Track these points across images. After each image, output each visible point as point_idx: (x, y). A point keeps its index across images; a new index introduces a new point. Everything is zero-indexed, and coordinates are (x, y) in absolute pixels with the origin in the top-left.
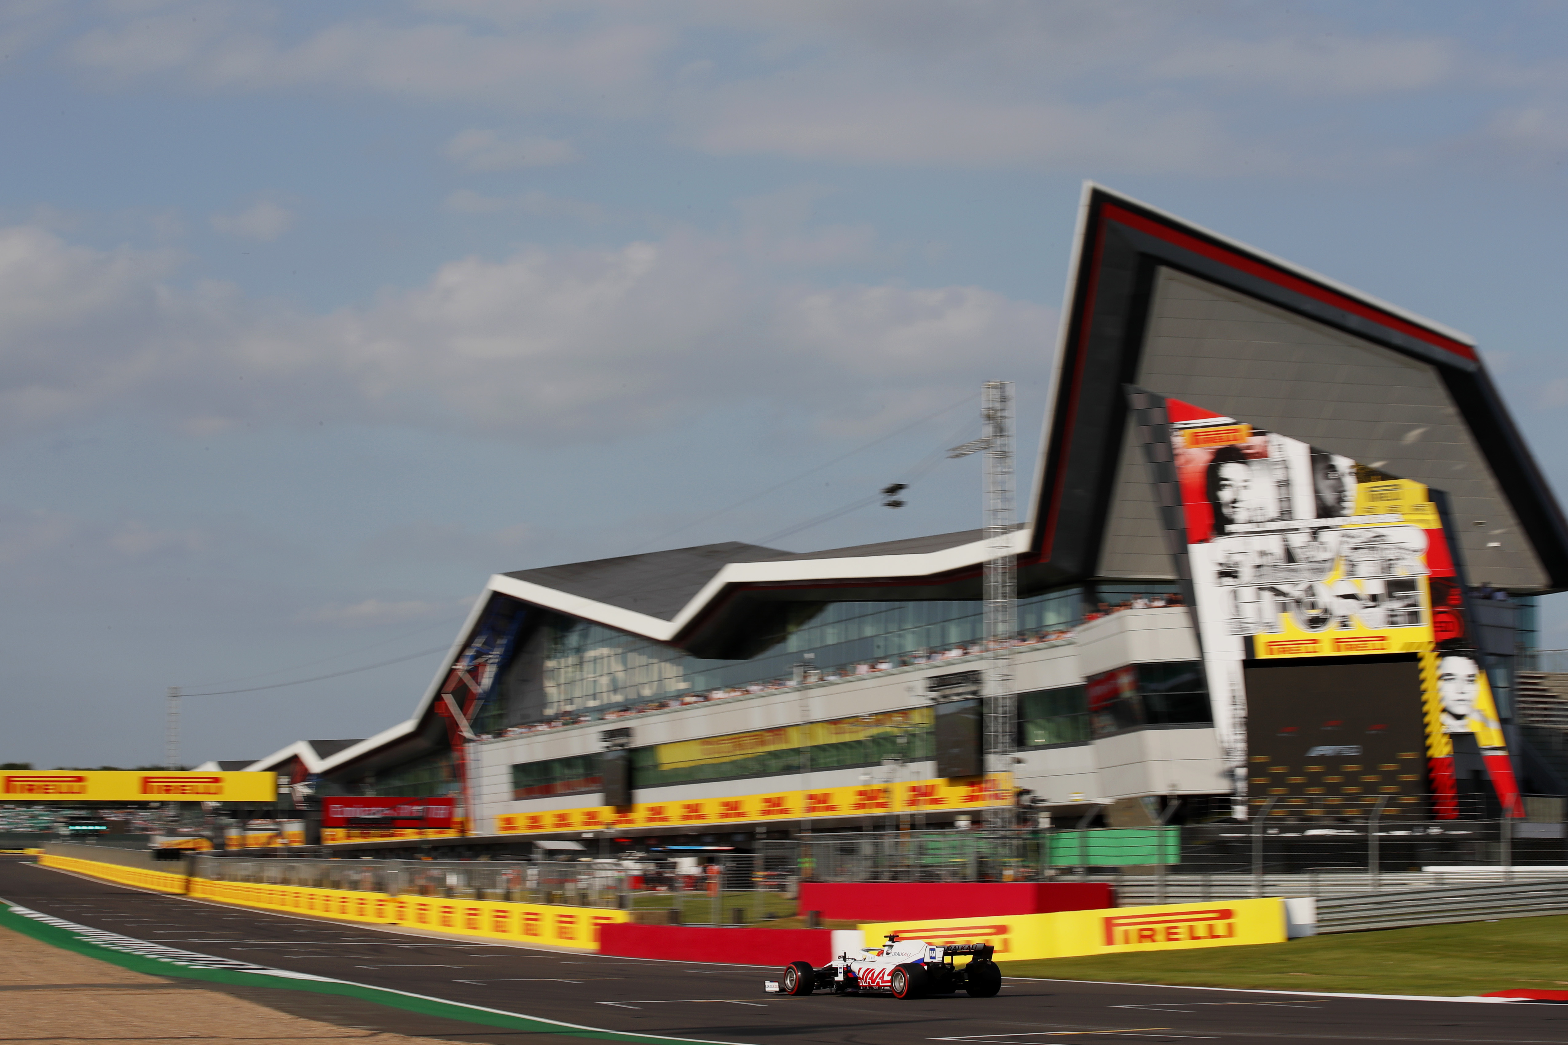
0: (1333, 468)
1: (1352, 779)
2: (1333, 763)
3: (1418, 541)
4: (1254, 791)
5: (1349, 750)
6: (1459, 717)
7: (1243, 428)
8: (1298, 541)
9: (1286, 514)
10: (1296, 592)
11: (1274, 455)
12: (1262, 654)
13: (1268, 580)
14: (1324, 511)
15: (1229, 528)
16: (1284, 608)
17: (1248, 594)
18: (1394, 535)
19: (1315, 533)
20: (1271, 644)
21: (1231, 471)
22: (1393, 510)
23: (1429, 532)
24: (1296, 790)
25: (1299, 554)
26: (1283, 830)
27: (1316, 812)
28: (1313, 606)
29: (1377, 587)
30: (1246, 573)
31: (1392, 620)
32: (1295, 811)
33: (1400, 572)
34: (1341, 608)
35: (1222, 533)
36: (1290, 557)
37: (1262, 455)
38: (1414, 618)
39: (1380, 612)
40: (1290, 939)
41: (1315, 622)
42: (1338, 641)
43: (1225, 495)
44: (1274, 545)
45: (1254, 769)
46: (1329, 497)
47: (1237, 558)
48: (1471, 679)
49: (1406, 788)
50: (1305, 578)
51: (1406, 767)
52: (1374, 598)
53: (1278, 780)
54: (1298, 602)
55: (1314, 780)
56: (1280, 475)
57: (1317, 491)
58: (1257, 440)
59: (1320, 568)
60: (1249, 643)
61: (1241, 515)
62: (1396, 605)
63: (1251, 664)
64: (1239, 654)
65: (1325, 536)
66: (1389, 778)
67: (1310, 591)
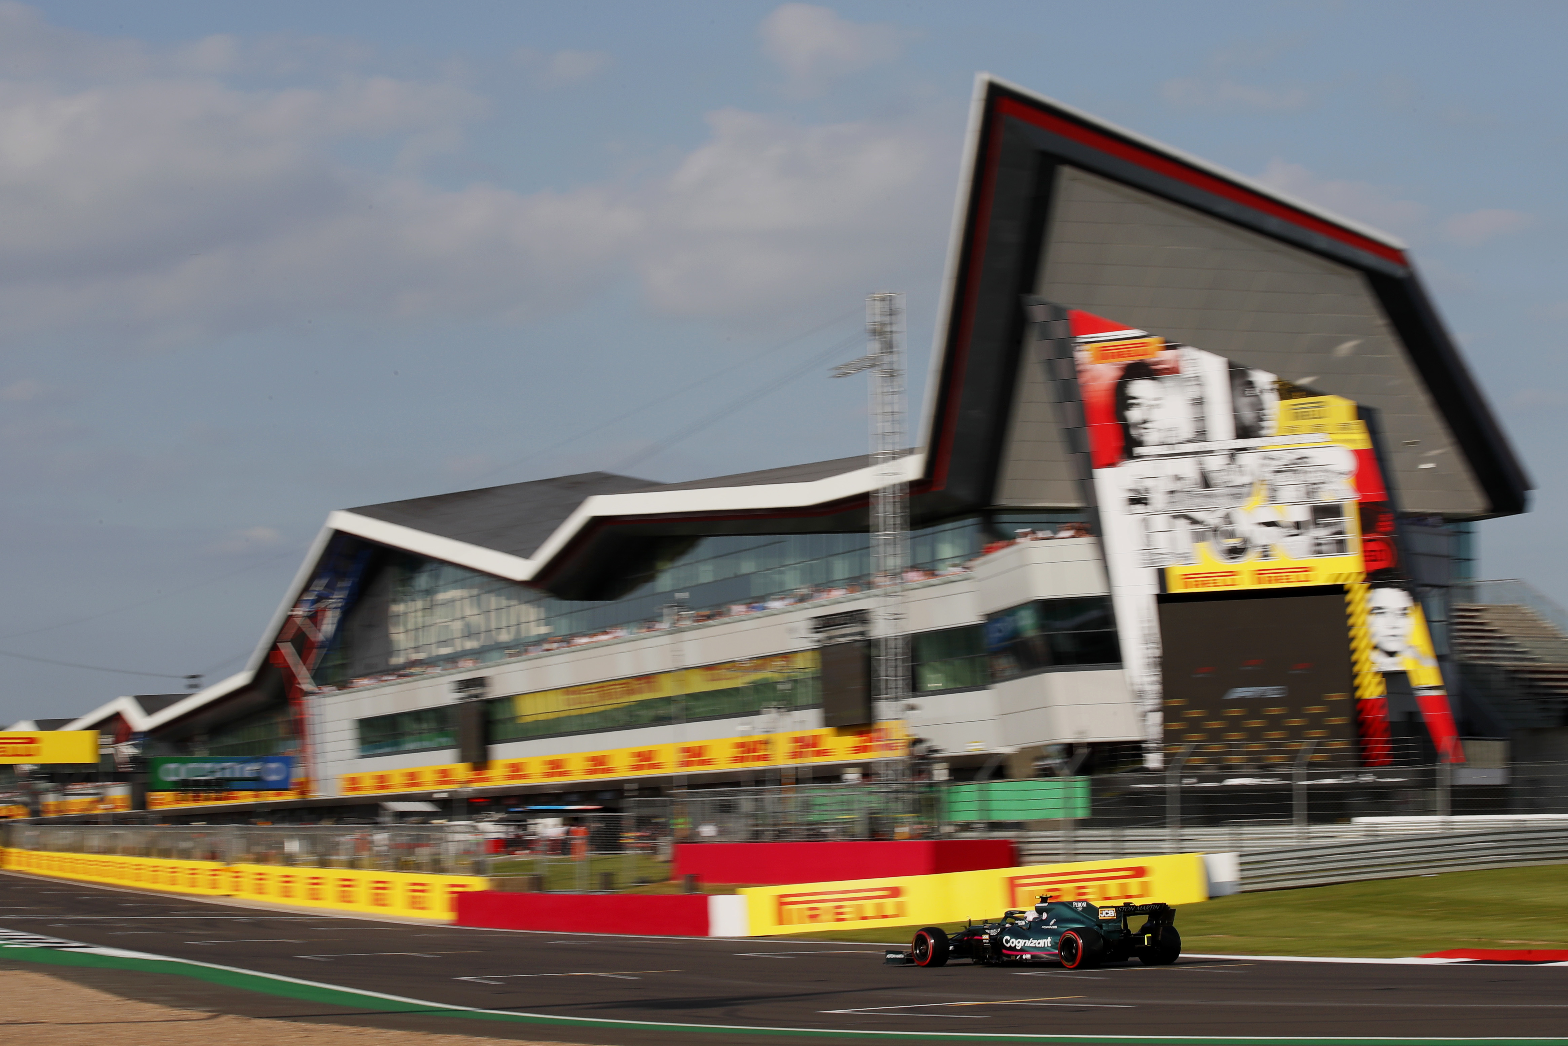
0: (1250, 384)
1: (1275, 723)
2: (1254, 706)
3: (1346, 463)
4: (1169, 737)
5: (1272, 692)
6: (1391, 654)
7: (1154, 341)
8: (1214, 463)
9: (1201, 435)
10: (1212, 519)
11: (1187, 370)
12: (1176, 587)
13: (1182, 507)
14: (1244, 431)
15: (1138, 450)
16: (1199, 537)
17: (1160, 522)
18: (1319, 457)
19: (1233, 454)
20: (1187, 577)
21: (1140, 388)
22: (1318, 429)
23: (1358, 453)
24: (1215, 736)
25: (1216, 478)
26: (1202, 779)
27: (1235, 760)
28: (1231, 535)
29: (1301, 514)
30: (1158, 500)
31: (1318, 549)
32: (1214, 759)
33: (1326, 497)
34: (1264, 536)
35: (1131, 456)
36: (1206, 482)
37: (1174, 371)
38: (1341, 546)
39: (1305, 540)
40: (1211, 898)
41: (1235, 552)
42: (1260, 572)
43: (1134, 415)
44: (1188, 468)
45: (1169, 714)
46: (1248, 416)
47: (1149, 483)
48: (1404, 612)
49: (1335, 732)
50: (1223, 505)
51: (1335, 709)
52: (1298, 525)
53: (1195, 725)
54: (1215, 530)
55: (1235, 724)
56: (1193, 392)
57: (1235, 410)
58: (1168, 355)
59: (1239, 493)
60: (1162, 575)
61: (1151, 436)
62: (1322, 533)
63: (1164, 599)
64: (1151, 589)
65: (1244, 459)
66: (1316, 722)
67: (1228, 519)
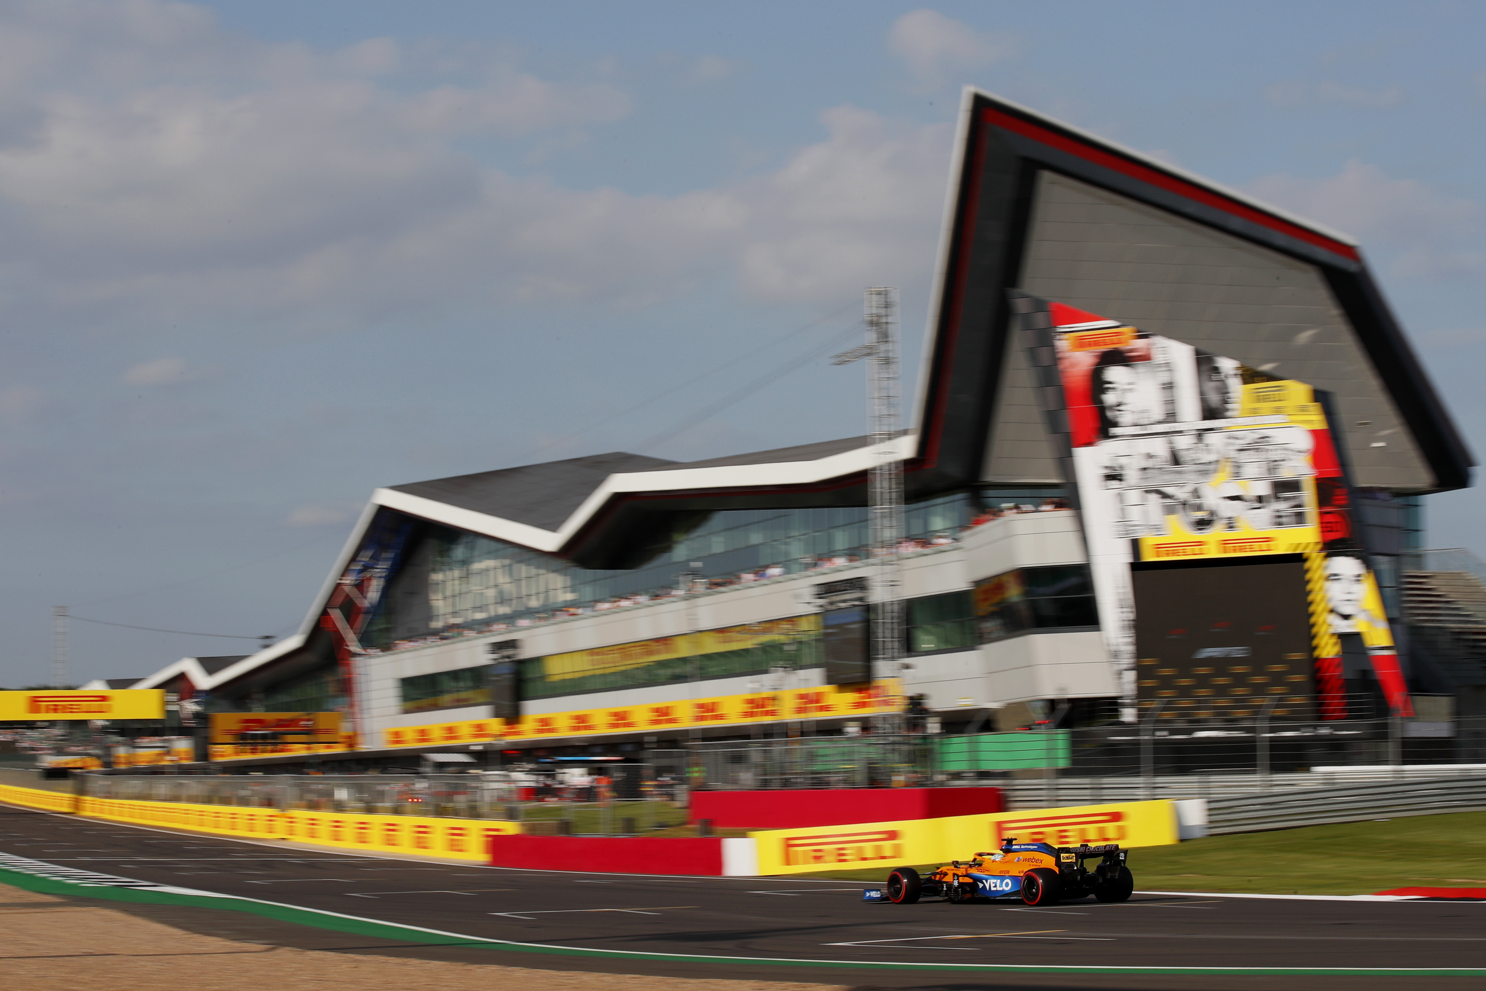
0: (1216, 370)
1: (1240, 680)
2: (1220, 666)
3: (1304, 442)
4: (1143, 693)
5: (1236, 652)
6: (1347, 617)
7: (1127, 330)
8: (1183, 443)
9: (1171, 416)
10: (1181, 493)
11: (1158, 358)
12: (1149, 556)
13: (1153, 483)
14: (1210, 413)
15: (1114, 431)
16: (1170, 510)
17: (1133, 496)
18: (1279, 436)
19: (1200, 434)
20: (1157, 547)
21: (1115, 374)
22: (1278, 411)
23: (1315, 433)
24: (1185, 692)
25: (1184, 456)
26: (1172, 731)
27: (1204, 714)
28: (1199, 508)
29: (1263, 489)
30: (1132, 476)
31: (1279, 521)
32: (1183, 713)
33: (1286, 473)
34: (1229, 509)
35: (1107, 436)
36: (1176, 460)
37: (1146, 358)
38: (1300, 518)
39: (1266, 513)
40: (1181, 840)
41: (1202, 524)
42: (1224, 543)
43: (1109, 398)
44: (1159, 447)
45: (1142, 672)
46: (1214, 399)
47: (1123, 461)
48: (1358, 579)
49: (1295, 689)
50: (1191, 480)
51: (1295, 667)
52: (1260, 499)
53: (1166, 683)
54: (1184, 504)
55: (1203, 681)
56: (1164, 377)
57: (1202, 394)
58: (1141, 343)
59: (1206, 470)
60: (1136, 545)
61: (1125, 417)
62: (1282, 506)
63: (1138, 567)
64: (1125, 557)
65: (1210, 438)
66: (1277, 679)
67: (1196, 493)
